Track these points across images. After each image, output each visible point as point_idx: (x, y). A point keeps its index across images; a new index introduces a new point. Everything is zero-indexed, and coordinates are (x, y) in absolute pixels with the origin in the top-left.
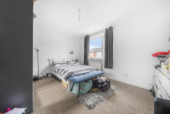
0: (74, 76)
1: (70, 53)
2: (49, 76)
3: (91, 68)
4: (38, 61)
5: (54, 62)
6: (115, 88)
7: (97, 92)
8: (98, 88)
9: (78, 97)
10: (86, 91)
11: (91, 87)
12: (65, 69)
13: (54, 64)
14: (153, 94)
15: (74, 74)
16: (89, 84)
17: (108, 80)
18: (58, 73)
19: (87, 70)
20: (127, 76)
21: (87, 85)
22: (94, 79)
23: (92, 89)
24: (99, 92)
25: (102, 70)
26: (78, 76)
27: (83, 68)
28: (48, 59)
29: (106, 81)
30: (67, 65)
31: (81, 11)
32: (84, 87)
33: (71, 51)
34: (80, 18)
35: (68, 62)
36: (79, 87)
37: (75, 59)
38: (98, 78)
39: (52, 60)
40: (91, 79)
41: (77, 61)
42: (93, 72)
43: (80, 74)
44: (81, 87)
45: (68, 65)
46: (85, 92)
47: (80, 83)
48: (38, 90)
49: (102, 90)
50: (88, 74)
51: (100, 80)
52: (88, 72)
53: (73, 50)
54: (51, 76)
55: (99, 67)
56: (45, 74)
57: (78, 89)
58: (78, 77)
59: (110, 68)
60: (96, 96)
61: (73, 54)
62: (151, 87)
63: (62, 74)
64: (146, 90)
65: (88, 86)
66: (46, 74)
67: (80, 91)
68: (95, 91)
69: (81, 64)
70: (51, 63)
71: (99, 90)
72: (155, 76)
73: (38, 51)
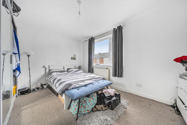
0: (73, 88)
1: (72, 59)
2: (45, 87)
3: (96, 77)
4: (29, 69)
5: (51, 70)
6: (126, 103)
7: (103, 110)
8: (104, 104)
9: (77, 120)
10: (88, 110)
11: (95, 103)
12: (62, 79)
13: (51, 72)
14: (176, 111)
15: (72, 87)
16: (93, 99)
17: (118, 93)
18: (53, 83)
19: (91, 79)
20: (141, 86)
21: (90, 101)
22: (100, 92)
23: (96, 106)
24: (105, 110)
25: (109, 79)
26: (78, 88)
27: (86, 77)
28: (44, 67)
29: (116, 94)
30: (67, 73)
31: (81, 2)
32: (85, 104)
33: (73, 56)
34: (79, 12)
35: (69, 69)
36: (78, 105)
37: (77, 66)
38: (104, 91)
39: (49, 68)
40: (95, 92)
41: (80, 68)
42: (98, 82)
43: (81, 86)
44: (81, 104)
45: (69, 73)
46: (86, 112)
47: (80, 99)
48: (24, 107)
49: (110, 106)
50: (91, 85)
51: (107, 93)
52: (92, 82)
53: (75, 56)
54: (47, 87)
55: (106, 76)
56: (39, 85)
57: (77, 107)
58: (78, 90)
59: (120, 77)
60: (102, 118)
61: (75, 59)
62: (172, 102)
63: (57, 85)
64: (166, 105)
65: (90, 103)
66: (41, 85)
67: (80, 110)
68: (101, 109)
69: (84, 72)
70: (47, 71)
71: (106, 107)
72: (178, 87)
73: (28, 56)
